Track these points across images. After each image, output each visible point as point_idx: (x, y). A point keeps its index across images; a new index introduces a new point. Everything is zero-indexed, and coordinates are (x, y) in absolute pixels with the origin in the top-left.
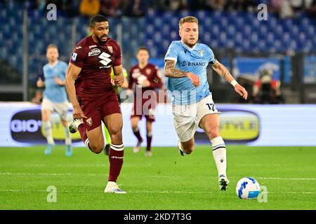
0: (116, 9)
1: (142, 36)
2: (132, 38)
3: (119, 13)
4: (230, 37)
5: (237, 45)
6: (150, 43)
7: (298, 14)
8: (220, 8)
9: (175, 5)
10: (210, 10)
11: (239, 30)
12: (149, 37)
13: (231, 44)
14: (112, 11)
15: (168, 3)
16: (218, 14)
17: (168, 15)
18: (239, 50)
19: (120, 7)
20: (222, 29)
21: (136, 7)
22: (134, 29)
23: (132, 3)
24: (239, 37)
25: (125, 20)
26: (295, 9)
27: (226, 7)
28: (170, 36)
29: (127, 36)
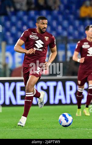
4: (64, 29)
5: (70, 34)
11: (71, 23)
13: (65, 34)
18: (71, 38)
20: (59, 23)
24: (71, 28)
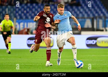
0: (6, 3)
1: (15, 12)
2: (11, 12)
3: (7, 4)
6: (17, 14)
7: (67, 5)
8: (40, 2)
9: (25, 2)
10: (37, 3)
12: (17, 12)
14: (5, 4)
15: (23, 1)
16: (40, 5)
17: (23, 5)
19: (7, 2)
21: (13, 2)
22: (12, 10)
23: (11, 1)
25: (9, 7)
26: (66, 3)
27: (42, 2)
28: (24, 12)
29: (9, 12)
